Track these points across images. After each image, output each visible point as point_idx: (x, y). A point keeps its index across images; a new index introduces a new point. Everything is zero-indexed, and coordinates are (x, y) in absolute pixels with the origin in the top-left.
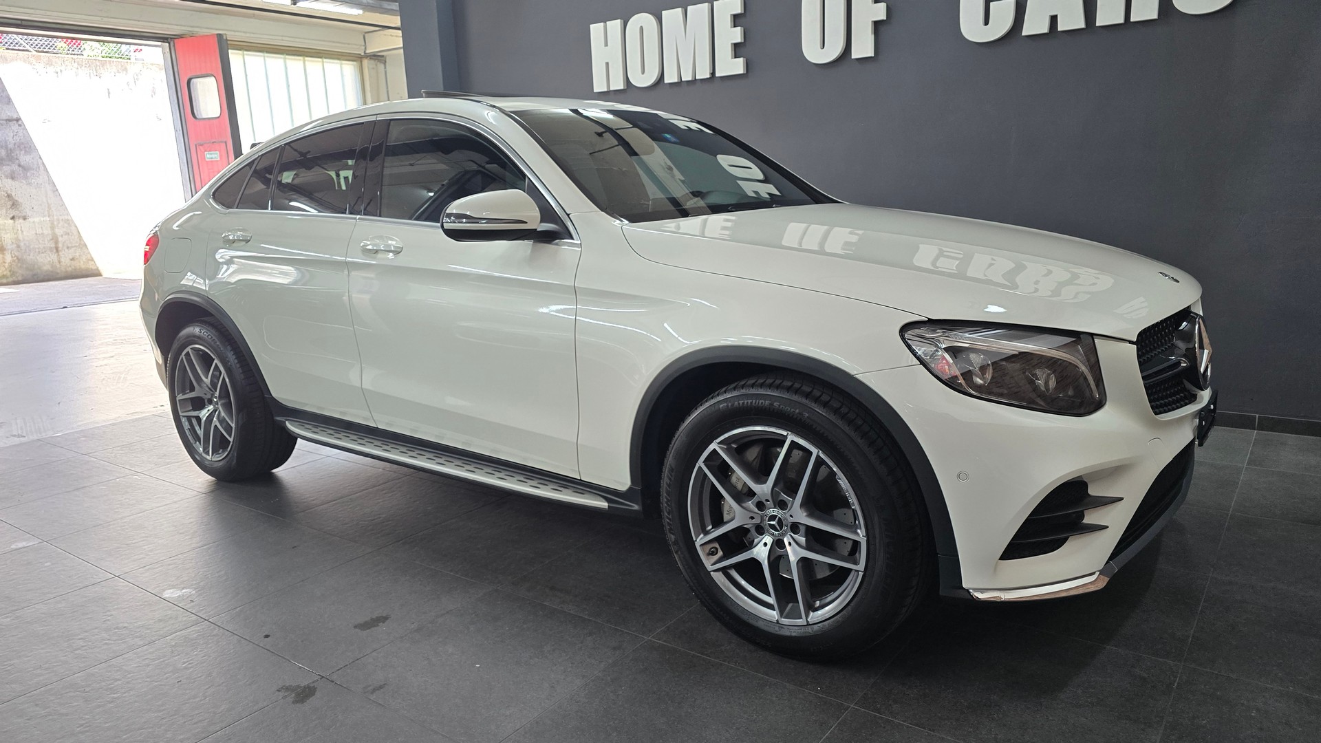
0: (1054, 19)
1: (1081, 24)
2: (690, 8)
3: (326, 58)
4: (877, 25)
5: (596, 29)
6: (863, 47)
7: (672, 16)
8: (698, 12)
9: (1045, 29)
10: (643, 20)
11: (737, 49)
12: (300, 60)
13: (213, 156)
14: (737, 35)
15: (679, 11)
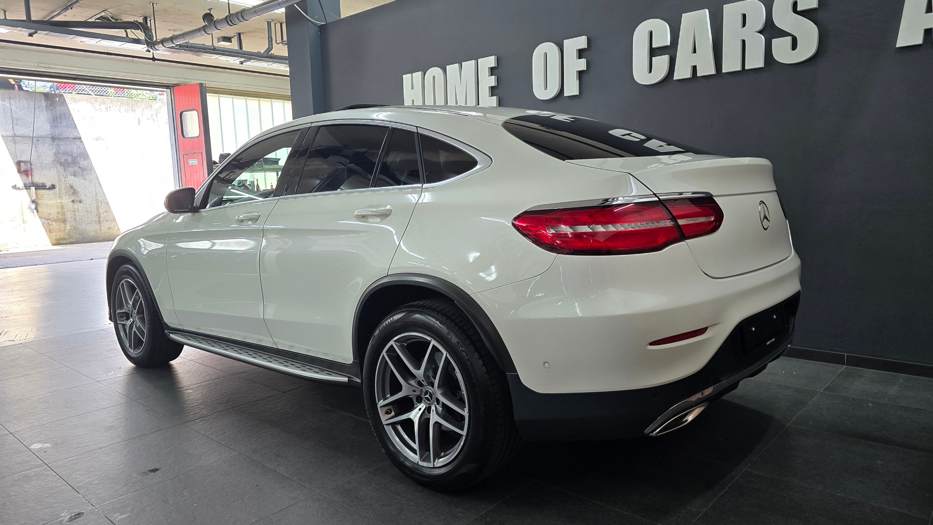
0: (694, 68)
1: (712, 71)
2: (463, 63)
3: (273, 99)
4: (581, 73)
5: (406, 78)
6: (572, 88)
7: (452, 69)
8: (469, 65)
9: (688, 75)
10: (435, 72)
11: (493, 91)
12: (256, 100)
13: (194, 162)
14: (492, 81)
15: (457, 65)
